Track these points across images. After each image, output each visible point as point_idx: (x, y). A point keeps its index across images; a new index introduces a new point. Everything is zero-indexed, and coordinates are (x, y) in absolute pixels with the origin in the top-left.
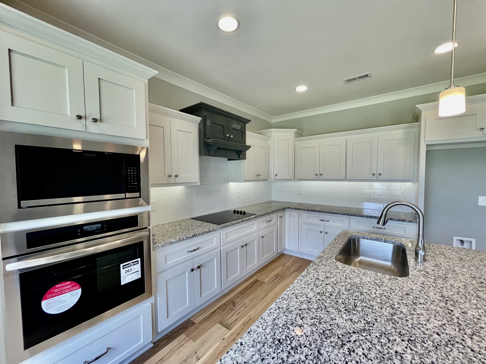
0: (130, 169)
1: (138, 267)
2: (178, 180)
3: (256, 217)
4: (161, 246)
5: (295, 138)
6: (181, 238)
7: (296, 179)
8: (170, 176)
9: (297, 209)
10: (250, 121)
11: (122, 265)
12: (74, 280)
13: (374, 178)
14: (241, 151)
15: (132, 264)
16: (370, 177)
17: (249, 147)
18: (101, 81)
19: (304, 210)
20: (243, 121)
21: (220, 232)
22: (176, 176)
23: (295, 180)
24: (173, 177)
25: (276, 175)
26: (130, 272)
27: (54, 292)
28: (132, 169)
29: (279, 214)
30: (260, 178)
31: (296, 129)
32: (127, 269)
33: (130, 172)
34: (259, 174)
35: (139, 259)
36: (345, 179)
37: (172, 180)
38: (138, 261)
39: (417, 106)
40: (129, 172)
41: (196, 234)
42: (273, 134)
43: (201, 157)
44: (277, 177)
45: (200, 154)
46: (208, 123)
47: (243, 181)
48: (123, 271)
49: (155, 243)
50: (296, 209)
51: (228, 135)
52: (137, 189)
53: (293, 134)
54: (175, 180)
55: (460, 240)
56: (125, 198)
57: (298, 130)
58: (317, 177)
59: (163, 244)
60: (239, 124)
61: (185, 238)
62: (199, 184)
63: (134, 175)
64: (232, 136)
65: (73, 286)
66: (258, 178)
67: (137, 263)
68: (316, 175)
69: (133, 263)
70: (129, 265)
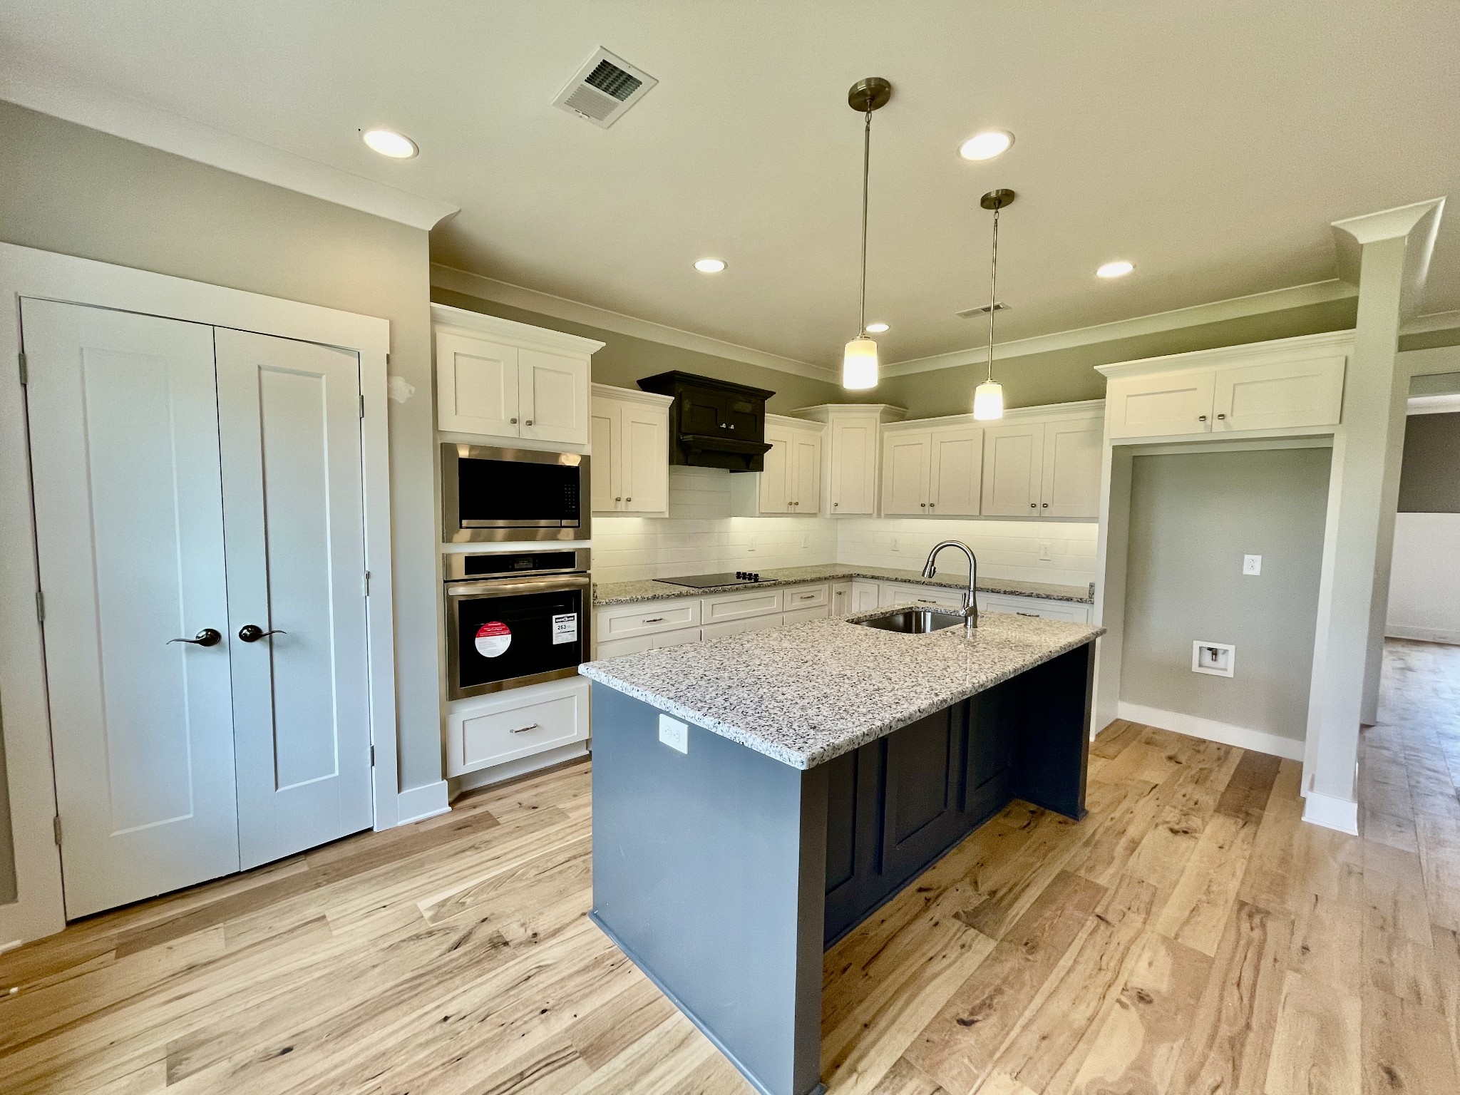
0: (568, 487)
1: (573, 625)
2: (632, 507)
3: (775, 584)
4: (604, 603)
5: (881, 422)
6: (634, 597)
7: (883, 515)
8: (618, 500)
9: (876, 579)
10: (775, 393)
11: (554, 617)
12: (508, 624)
13: (1035, 512)
14: (752, 456)
15: (566, 619)
16: (1027, 510)
17: (770, 446)
18: (536, 371)
19: (888, 579)
20: (758, 398)
21: (701, 602)
22: (629, 500)
23: (879, 516)
24: (623, 502)
25: (837, 505)
26: (564, 630)
27: (486, 631)
28: (570, 487)
29: (837, 586)
30: (798, 509)
31: (884, 405)
32: (560, 624)
33: (568, 491)
34: (794, 501)
35: (575, 614)
36: (980, 516)
37: (622, 506)
38: (574, 616)
39: (1095, 367)
40: (566, 491)
41: (657, 596)
42: (831, 416)
43: (672, 466)
44: (839, 510)
45: (671, 462)
46: (687, 406)
47: (757, 514)
48: (555, 626)
49: (597, 597)
50: (873, 577)
51: (724, 426)
52: (574, 515)
53: (878, 415)
54: (627, 506)
55: (1210, 649)
56: (561, 527)
57: (887, 405)
58: (924, 511)
59: (607, 601)
60: (750, 402)
61: (640, 597)
62: (667, 515)
63: (572, 494)
64: (732, 427)
65: (503, 629)
66: (792, 509)
67: (572, 618)
68: (923, 505)
69: (568, 617)
70: (563, 620)
